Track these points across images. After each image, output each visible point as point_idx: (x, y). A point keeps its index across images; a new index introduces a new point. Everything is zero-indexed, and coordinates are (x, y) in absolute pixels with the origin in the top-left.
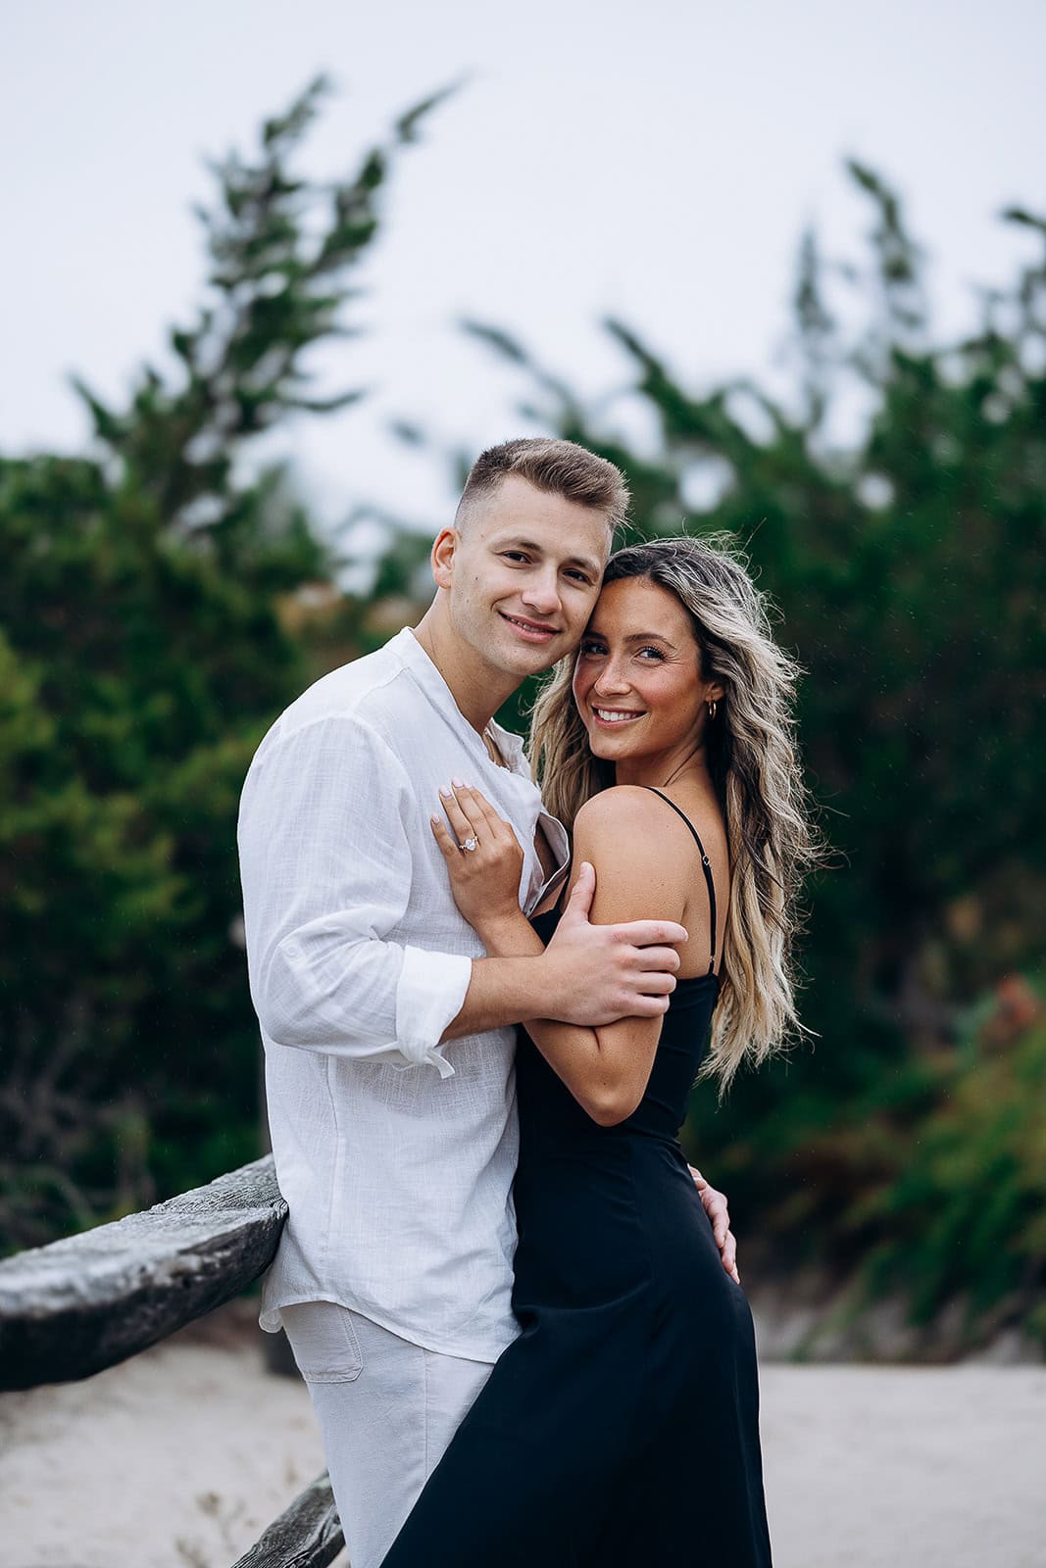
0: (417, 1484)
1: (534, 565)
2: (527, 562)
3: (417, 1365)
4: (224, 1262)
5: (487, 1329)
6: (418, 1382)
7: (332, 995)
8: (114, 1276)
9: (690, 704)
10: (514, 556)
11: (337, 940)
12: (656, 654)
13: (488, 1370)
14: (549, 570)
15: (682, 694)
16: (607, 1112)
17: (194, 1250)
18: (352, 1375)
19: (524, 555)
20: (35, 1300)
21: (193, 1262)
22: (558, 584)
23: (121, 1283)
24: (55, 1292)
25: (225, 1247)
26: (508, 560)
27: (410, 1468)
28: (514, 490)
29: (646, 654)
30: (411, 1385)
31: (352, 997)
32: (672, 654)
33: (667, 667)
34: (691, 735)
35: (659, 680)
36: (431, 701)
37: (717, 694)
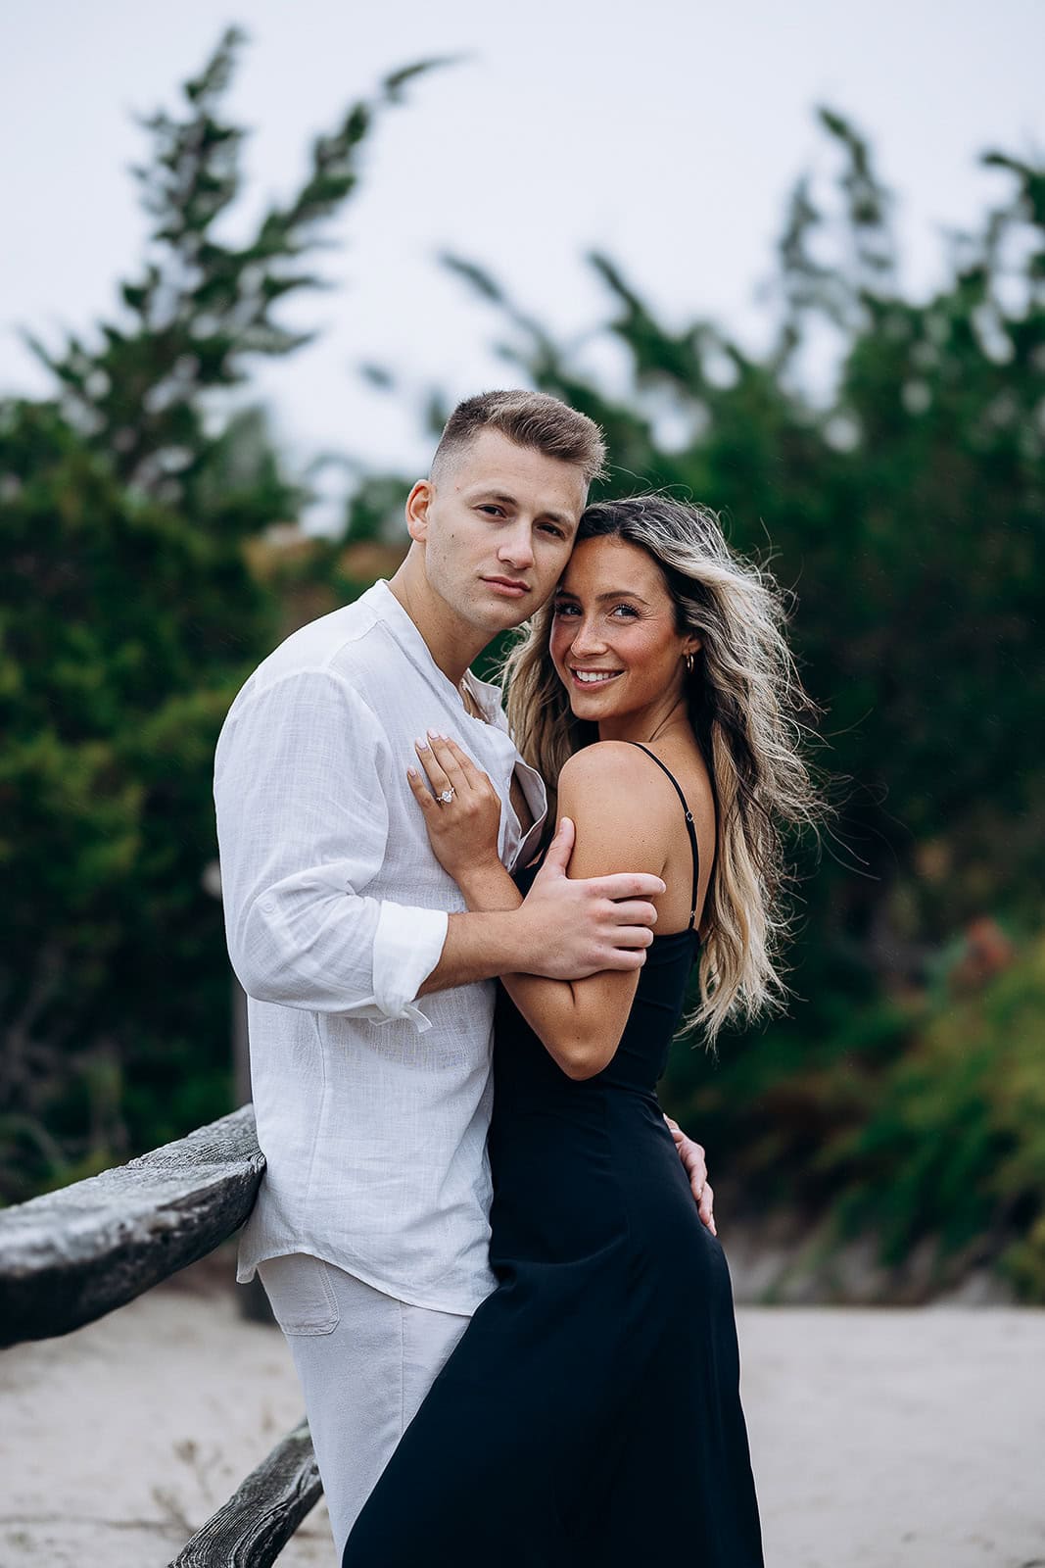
0: (394, 1436)
1: (508, 519)
2: (502, 515)
3: (394, 1318)
4: (202, 1217)
5: (464, 1281)
6: (394, 1335)
7: (309, 950)
8: (94, 1234)
9: (668, 660)
10: (489, 509)
11: (314, 895)
12: (632, 612)
13: (464, 1324)
14: (523, 525)
15: (659, 650)
16: (579, 1066)
17: (173, 1206)
18: (328, 1328)
19: (499, 509)
20: (16, 1259)
21: (172, 1219)
22: (532, 538)
23: (100, 1240)
24: (35, 1250)
25: (203, 1202)
26: (483, 513)
27: (384, 1421)
28: (491, 443)
29: (620, 612)
30: (388, 1338)
31: (328, 954)
32: (647, 610)
33: (642, 624)
34: (670, 689)
35: (635, 638)
36: (406, 653)
37: (694, 647)
